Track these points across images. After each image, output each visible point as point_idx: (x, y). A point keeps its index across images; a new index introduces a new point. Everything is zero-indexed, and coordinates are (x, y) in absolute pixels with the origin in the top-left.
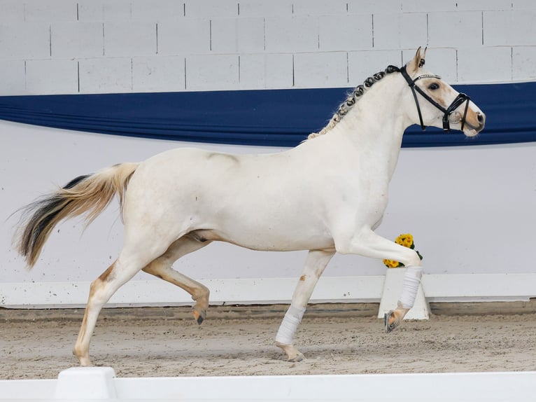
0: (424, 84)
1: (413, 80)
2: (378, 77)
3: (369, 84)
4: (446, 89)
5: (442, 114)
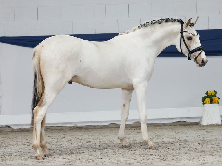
0: (186, 35)
1: (183, 31)
2: (173, 20)
3: (167, 20)
4: (195, 42)
5: (188, 52)
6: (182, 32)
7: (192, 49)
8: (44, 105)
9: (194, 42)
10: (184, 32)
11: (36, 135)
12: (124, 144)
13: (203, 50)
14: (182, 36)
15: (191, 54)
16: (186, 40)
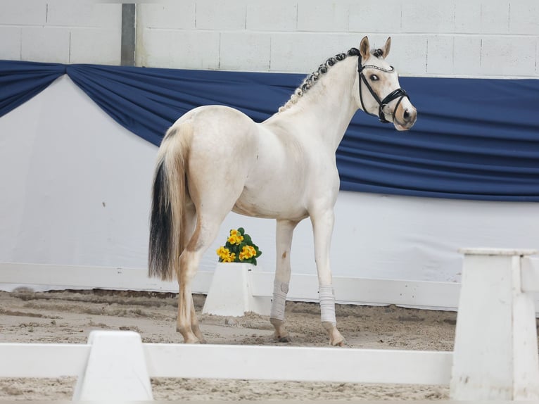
0: (368, 73)
2: (341, 58)
3: (331, 63)
4: (386, 82)
5: (378, 105)
6: (361, 68)
7: (383, 96)
8: (199, 247)
9: (384, 83)
10: (364, 67)
11: (185, 306)
12: (281, 335)
13: (404, 95)
14: (362, 76)
15: (383, 107)
16: (369, 81)
